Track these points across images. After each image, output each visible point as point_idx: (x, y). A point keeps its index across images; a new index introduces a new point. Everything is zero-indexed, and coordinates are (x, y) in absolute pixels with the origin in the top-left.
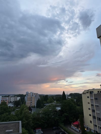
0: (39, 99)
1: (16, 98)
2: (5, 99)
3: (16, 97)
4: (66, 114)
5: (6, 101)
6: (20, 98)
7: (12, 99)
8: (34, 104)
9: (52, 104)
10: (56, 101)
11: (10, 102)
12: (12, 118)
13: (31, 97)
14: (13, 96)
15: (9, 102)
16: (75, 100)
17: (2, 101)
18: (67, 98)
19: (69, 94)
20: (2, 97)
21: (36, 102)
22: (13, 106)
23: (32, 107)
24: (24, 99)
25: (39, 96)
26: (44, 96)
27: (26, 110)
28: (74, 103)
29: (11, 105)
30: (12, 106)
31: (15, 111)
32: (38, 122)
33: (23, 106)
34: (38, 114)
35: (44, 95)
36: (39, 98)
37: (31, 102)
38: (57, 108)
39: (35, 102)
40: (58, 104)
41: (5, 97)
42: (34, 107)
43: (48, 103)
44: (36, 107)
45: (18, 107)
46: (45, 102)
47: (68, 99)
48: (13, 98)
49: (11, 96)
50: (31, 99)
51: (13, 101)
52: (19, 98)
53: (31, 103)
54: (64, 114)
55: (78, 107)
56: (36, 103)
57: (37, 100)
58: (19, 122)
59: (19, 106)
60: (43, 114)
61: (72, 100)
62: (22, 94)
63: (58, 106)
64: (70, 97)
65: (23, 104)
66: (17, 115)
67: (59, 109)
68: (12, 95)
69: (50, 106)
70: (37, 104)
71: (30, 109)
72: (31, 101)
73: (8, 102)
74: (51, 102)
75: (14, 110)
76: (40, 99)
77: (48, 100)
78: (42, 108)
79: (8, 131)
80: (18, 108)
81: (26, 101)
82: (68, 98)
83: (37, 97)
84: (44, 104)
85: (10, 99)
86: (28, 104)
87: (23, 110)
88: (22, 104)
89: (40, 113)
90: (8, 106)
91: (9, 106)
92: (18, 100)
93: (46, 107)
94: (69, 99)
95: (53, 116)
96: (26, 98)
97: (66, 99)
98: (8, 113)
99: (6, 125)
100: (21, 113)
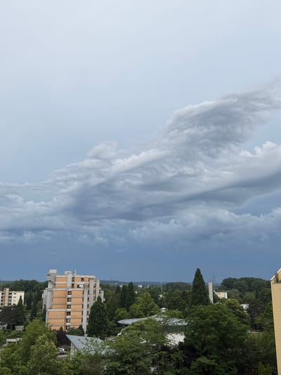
0: (99, 298)
1: (7, 295)
3: (8, 289)
4: (204, 360)
6: (22, 294)
8: (81, 318)
9: (151, 320)
10: (169, 308)
13: (69, 293)
16: (245, 306)
18: (212, 299)
19: (221, 282)
21: (86, 310)
23: (73, 332)
24: (39, 298)
25: (98, 288)
26: (118, 287)
27: (43, 343)
28: (241, 316)
31: (5, 345)
33: (36, 327)
34: (97, 359)
35: (120, 283)
36: (98, 294)
37: (69, 313)
38: (169, 337)
39: (85, 313)
40: (175, 321)
42: (79, 332)
43: (132, 317)
44: (85, 330)
45: (13, 333)
46: (121, 311)
47: (215, 301)
50: (69, 300)
52: (17, 297)
53: (68, 317)
54: (199, 359)
55: (254, 334)
56: (85, 317)
57: (92, 303)
59: (20, 328)
60: (114, 358)
61: (229, 305)
62: (30, 279)
63: (176, 330)
64: (223, 295)
65: (36, 321)
67: (177, 339)
69: (141, 328)
70: (91, 320)
71: (61, 338)
72: (69, 306)
74: (147, 312)
76: (103, 300)
77: (134, 306)
78: (109, 334)
80: (14, 337)
81: (47, 307)
82: (216, 299)
83: (91, 292)
84: (121, 319)
86: (55, 319)
87: (34, 344)
88: (31, 320)
89: (103, 358)
92: (16, 303)
93: (127, 330)
94: (219, 299)
95: (154, 364)
96: (46, 294)
97: (208, 300)
100: (26, 355)
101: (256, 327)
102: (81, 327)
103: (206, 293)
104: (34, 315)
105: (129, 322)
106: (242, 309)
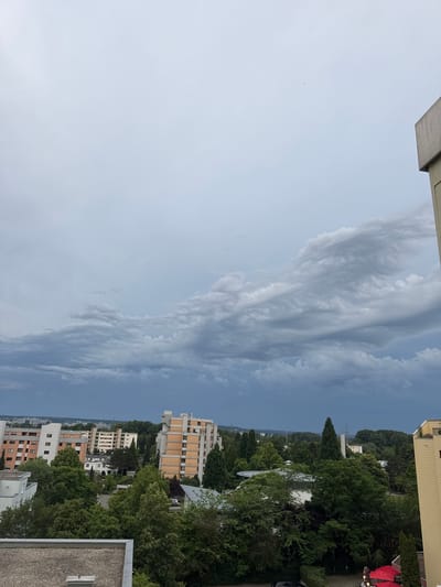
0: (217, 445)
1: (120, 436)
2: (73, 440)
3: (120, 430)
4: (333, 523)
5: (77, 449)
6: (136, 436)
7: (105, 442)
8: (196, 467)
9: (274, 474)
10: (295, 461)
11: (96, 452)
12: (98, 522)
13: (185, 438)
14: (109, 427)
15: (92, 451)
16: (383, 463)
17: (61, 444)
18: (344, 454)
19: (355, 434)
20: (64, 428)
21: (202, 458)
22: (106, 470)
23: (188, 482)
24: (153, 441)
25: (216, 434)
26: (239, 434)
27: (154, 493)
28: (378, 475)
29: (97, 466)
30: (101, 469)
31: (115, 492)
32: (209, 550)
33: (148, 474)
34: (212, 514)
35: (241, 430)
36: (215, 441)
37: (183, 460)
38: (294, 494)
39: (201, 461)
40: (300, 477)
41: (75, 428)
42: (194, 482)
43: (253, 468)
44: (201, 480)
45: (124, 478)
46: (241, 462)
47: (347, 455)
48: (106, 435)
49: (100, 425)
50: (184, 445)
51: (108, 451)
52: (130, 439)
53: (183, 464)
54: (328, 523)
55: (394, 497)
56: (202, 466)
57: (209, 450)
58: (125, 544)
59: (131, 474)
60: (231, 514)
61: (365, 460)
62: (144, 420)
63: (301, 486)
64: (357, 449)
65: (148, 466)
66: (117, 512)
67: (303, 497)
68: (104, 422)
69: (263, 482)
70: (208, 469)
71: (175, 488)
72: (184, 453)
73: (88, 452)
74: (269, 464)
75: (108, 489)
76: (221, 448)
77: (255, 456)
78: (227, 487)
79: (75, 579)
80: (125, 483)
81: (162, 451)
82: (349, 453)
83: (209, 435)
84: (240, 470)
85: (94, 438)
86: (169, 466)
87: (144, 492)
88: (144, 465)
89: (219, 513)
90: (86, 468)
91: (89, 468)
92: (129, 446)
93: (247, 483)
94: (352, 453)
95: (276, 524)
96: (160, 438)
97: (340, 455)
98: (80, 501)
99: (69, 552)
100: (136, 505)
101: (396, 489)
102: (196, 476)
103: (338, 447)
104: (147, 460)
105: (249, 474)
106: (380, 467)
